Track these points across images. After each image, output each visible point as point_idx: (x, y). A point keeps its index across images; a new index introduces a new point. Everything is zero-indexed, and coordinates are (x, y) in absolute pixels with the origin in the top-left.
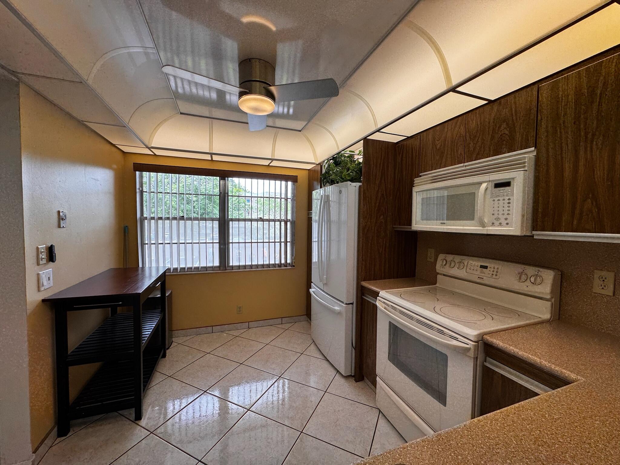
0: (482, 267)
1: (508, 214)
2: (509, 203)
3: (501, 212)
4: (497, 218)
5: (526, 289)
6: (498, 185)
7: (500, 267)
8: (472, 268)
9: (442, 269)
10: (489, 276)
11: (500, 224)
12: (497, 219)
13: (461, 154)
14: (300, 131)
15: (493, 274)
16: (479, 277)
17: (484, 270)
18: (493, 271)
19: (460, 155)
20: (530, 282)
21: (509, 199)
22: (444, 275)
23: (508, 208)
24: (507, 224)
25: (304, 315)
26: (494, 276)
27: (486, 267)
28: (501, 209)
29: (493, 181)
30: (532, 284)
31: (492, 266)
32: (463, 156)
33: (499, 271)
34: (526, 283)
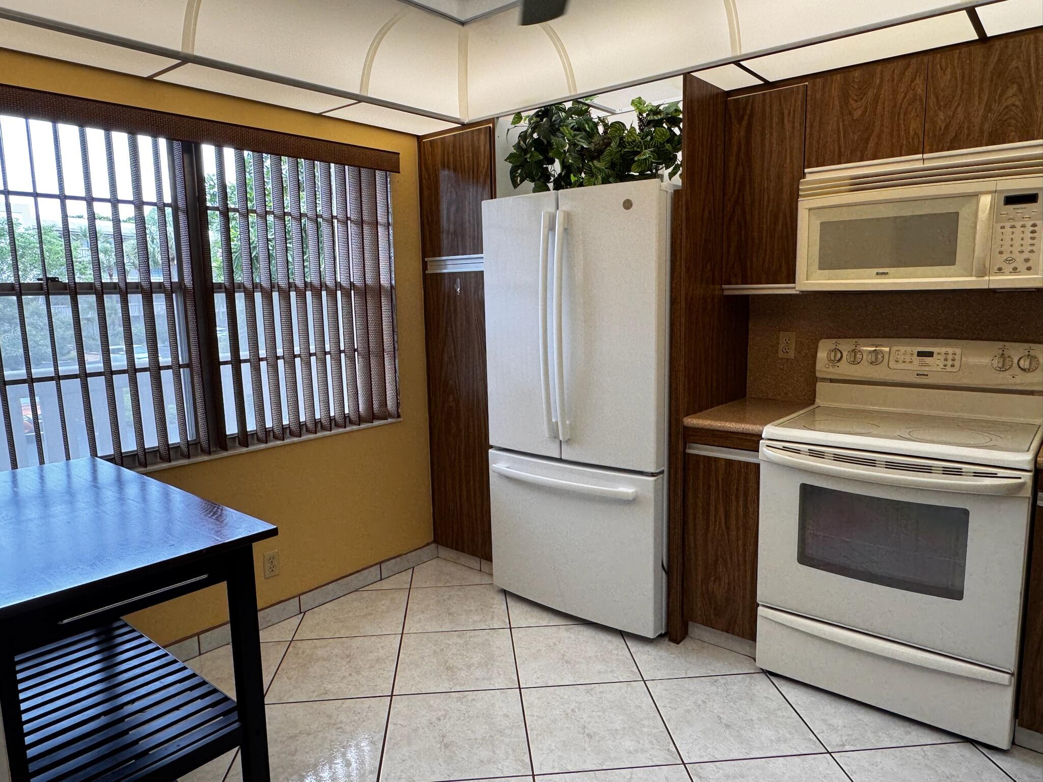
0: (920, 354)
1: (1032, 251)
2: (1033, 232)
3: (1016, 249)
4: (1010, 259)
5: (1012, 381)
6: (1011, 200)
7: (958, 351)
8: (901, 358)
9: (831, 369)
10: (940, 370)
11: (1015, 269)
12: (1009, 261)
13: (915, 133)
14: (463, 24)
15: (945, 366)
16: (917, 375)
17: (928, 360)
18: (946, 360)
19: (913, 138)
20: (1019, 369)
21: (1034, 225)
22: (831, 381)
23: (1031, 242)
24: (1029, 269)
25: (428, 544)
26: (949, 369)
27: (930, 354)
28: (1017, 243)
29: (1001, 191)
30: (1022, 372)
31: (943, 350)
32: (921, 140)
33: (957, 357)
34: (1010, 372)
